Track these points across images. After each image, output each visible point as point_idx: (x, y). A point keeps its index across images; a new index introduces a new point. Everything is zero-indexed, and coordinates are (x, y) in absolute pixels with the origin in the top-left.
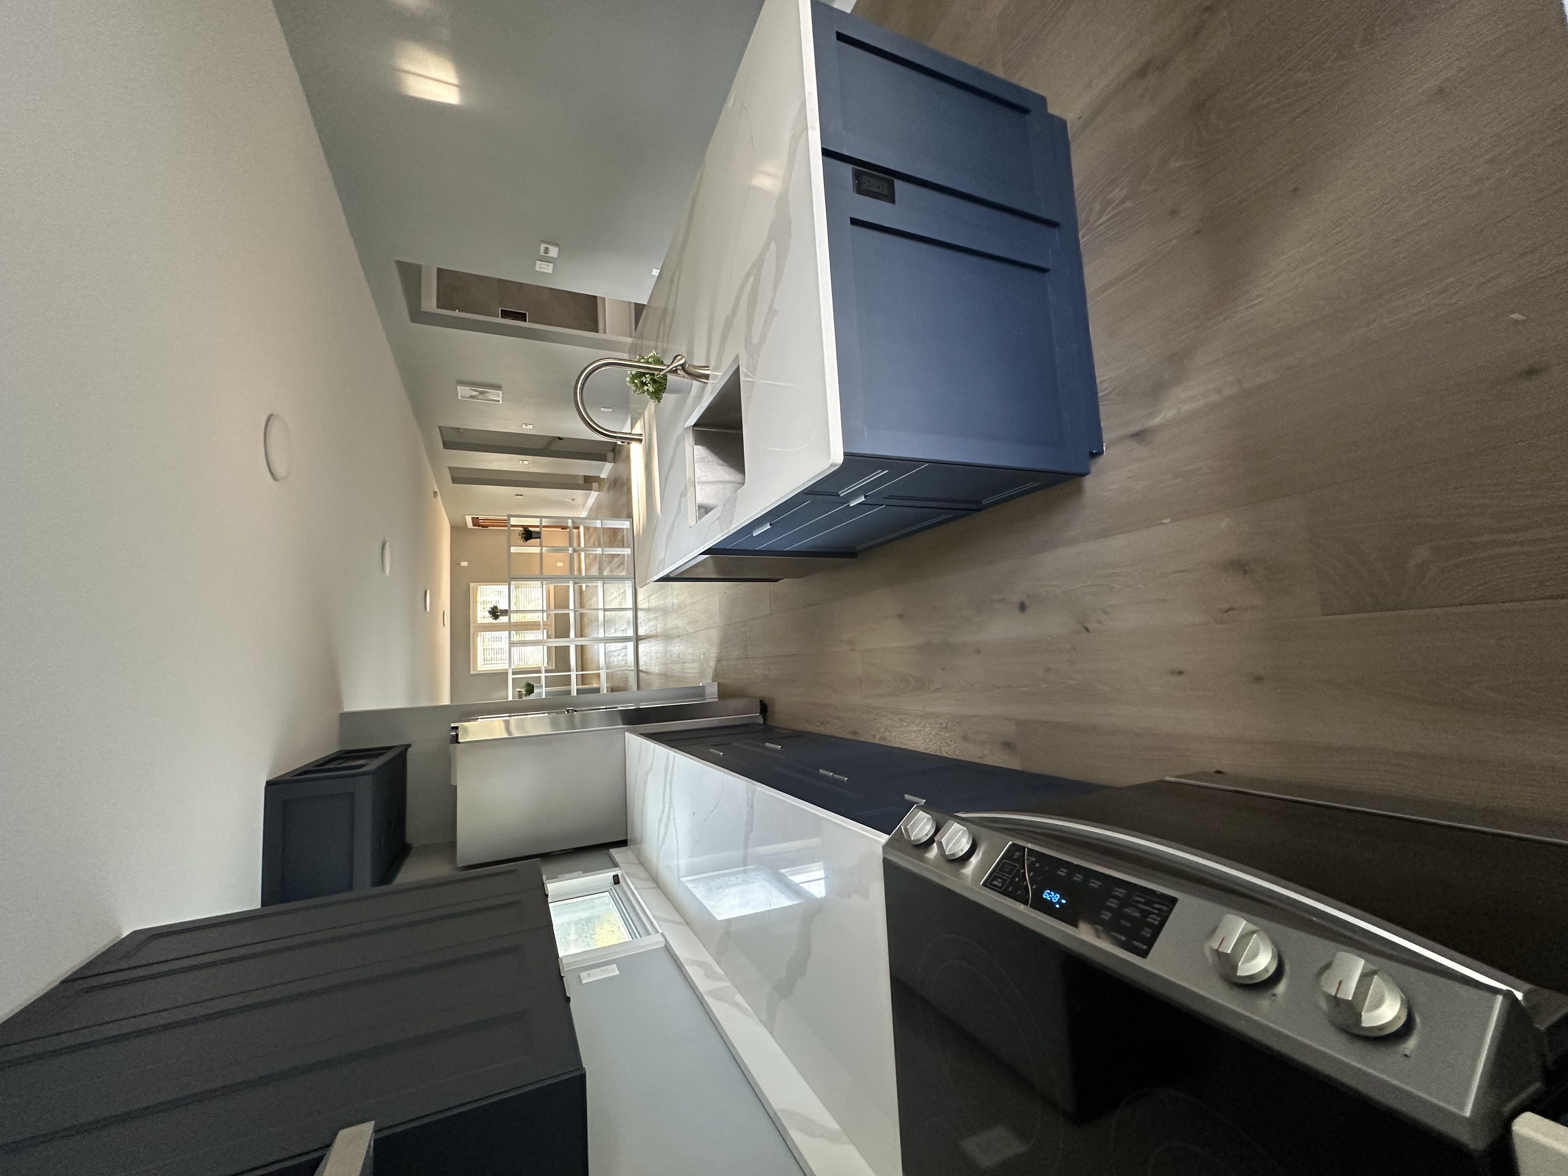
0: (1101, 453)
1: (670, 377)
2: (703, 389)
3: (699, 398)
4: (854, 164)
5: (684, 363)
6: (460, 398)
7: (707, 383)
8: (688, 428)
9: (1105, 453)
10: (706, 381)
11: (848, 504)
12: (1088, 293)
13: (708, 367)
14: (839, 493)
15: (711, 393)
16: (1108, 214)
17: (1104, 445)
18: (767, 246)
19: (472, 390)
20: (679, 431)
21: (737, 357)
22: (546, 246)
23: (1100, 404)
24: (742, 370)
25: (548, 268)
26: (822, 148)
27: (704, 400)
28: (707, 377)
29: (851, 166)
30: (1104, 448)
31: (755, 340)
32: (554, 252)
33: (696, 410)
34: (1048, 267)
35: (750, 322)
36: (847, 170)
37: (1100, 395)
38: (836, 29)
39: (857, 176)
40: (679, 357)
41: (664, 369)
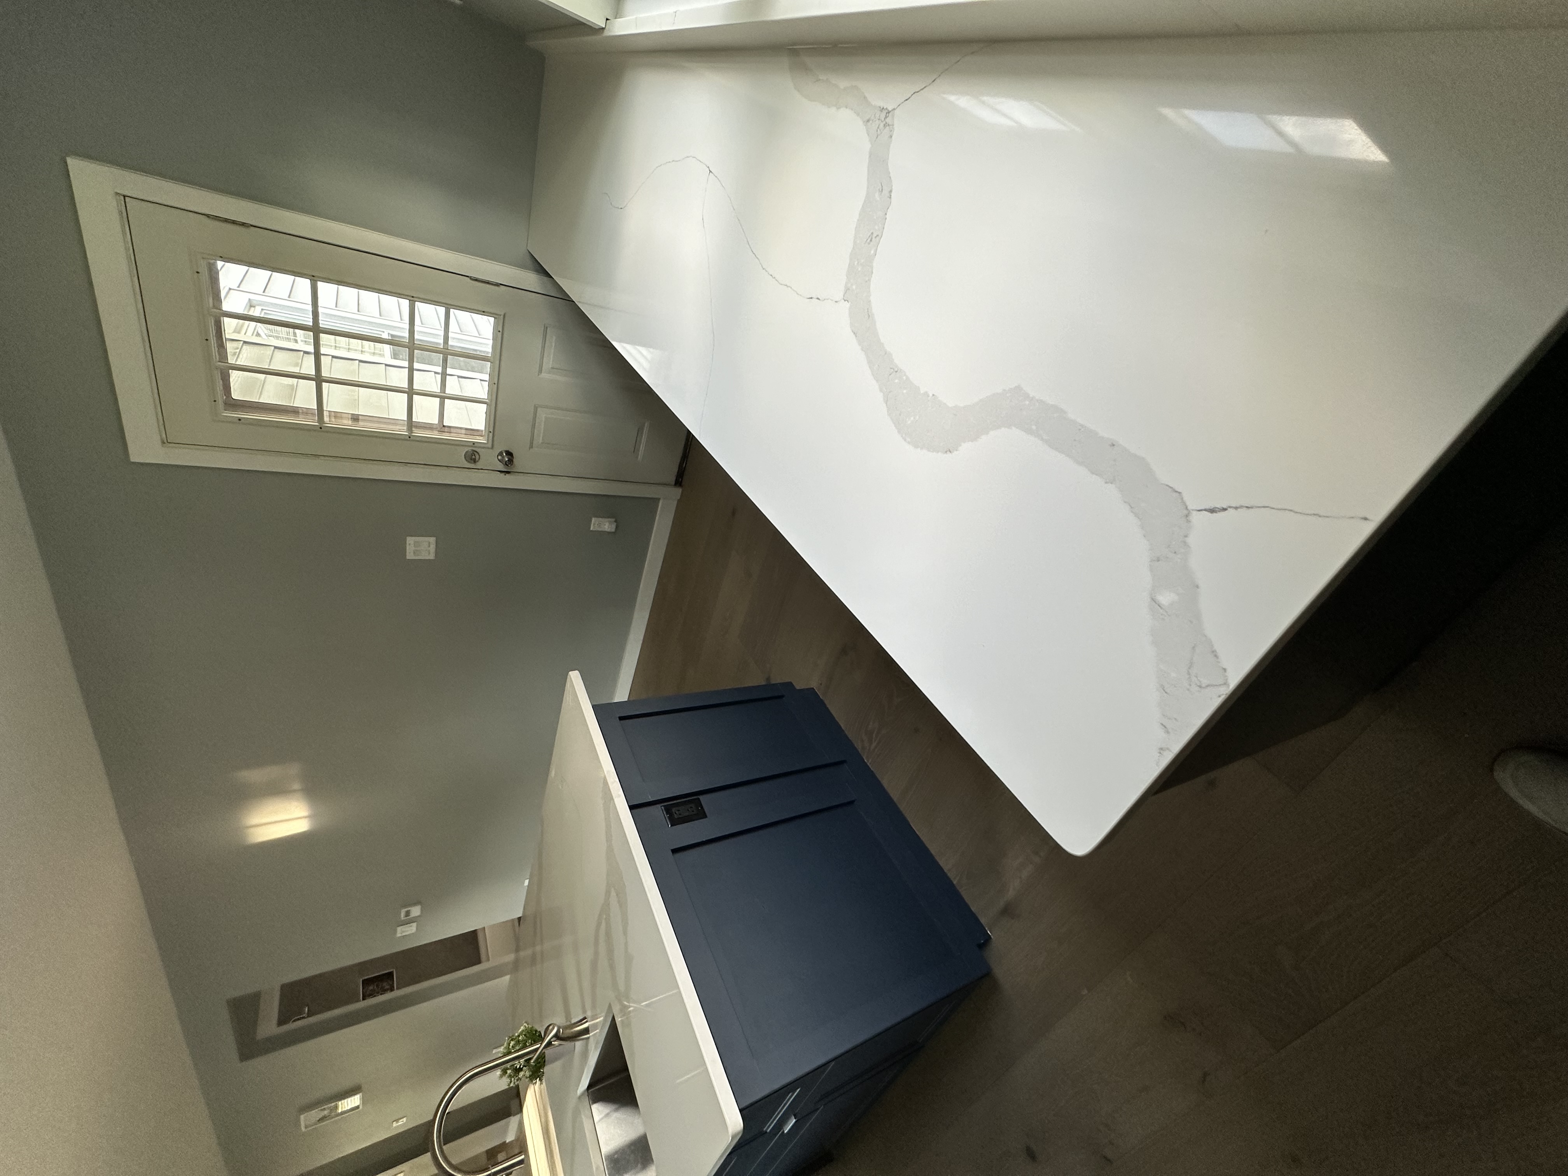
0: (988, 939)
1: (547, 1051)
2: (587, 1045)
3: (585, 1054)
4: (661, 803)
5: (557, 1031)
6: (303, 1129)
7: (588, 1038)
8: (583, 1094)
9: (992, 937)
10: (588, 1035)
11: (782, 1131)
12: (895, 800)
13: (585, 1018)
14: (765, 1129)
15: (596, 1048)
16: (875, 741)
17: (987, 929)
18: (608, 893)
19: (322, 1110)
20: (572, 1102)
21: (610, 1006)
22: (406, 909)
23: (960, 890)
24: (618, 1020)
25: (412, 929)
26: (629, 806)
27: (590, 1056)
28: (586, 1031)
29: (659, 806)
30: (989, 932)
31: (622, 987)
32: (416, 911)
33: (585, 1072)
34: (853, 799)
35: (612, 967)
36: (658, 812)
37: (955, 882)
38: (618, 716)
39: (668, 810)
40: (551, 1027)
41: (538, 1049)
